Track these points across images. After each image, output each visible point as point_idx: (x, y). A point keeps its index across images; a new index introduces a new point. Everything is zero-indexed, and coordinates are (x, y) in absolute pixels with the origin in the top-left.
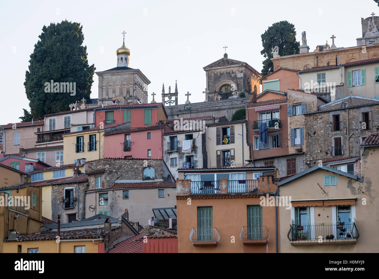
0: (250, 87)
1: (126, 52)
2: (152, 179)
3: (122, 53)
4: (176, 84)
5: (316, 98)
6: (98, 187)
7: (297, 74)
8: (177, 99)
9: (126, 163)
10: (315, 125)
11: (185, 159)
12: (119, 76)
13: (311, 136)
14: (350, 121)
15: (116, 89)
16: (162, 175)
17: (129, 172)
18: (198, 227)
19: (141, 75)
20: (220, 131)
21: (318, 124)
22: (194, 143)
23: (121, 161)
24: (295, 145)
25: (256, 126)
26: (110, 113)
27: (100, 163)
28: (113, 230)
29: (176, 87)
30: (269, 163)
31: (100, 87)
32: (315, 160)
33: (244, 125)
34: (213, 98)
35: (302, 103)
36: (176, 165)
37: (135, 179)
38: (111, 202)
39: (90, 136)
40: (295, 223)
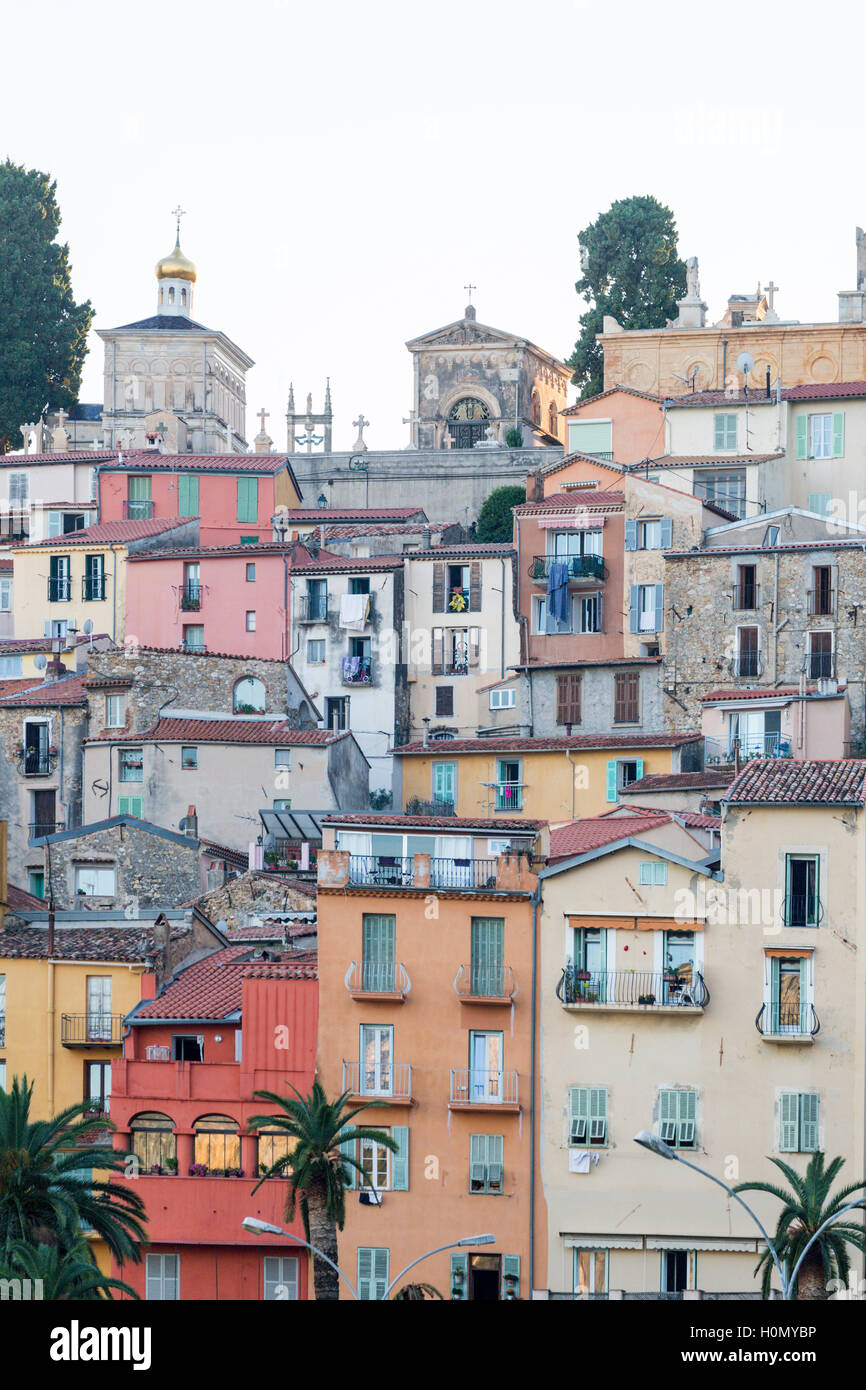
0: (537, 409)
1: (184, 273)
2: (258, 713)
3: (173, 275)
4: (328, 389)
5: (701, 508)
6: (115, 723)
7: (661, 409)
8: (328, 433)
9: (190, 665)
10: (692, 588)
11: (346, 647)
12: (164, 348)
13: (680, 617)
14: (781, 586)
15: (156, 387)
16: (285, 702)
17: (198, 690)
18: (363, 959)
19: (228, 346)
20: (442, 573)
21: (701, 587)
22: (372, 603)
23: (175, 657)
24: (640, 631)
25: (538, 570)
26: (141, 479)
27: (120, 658)
28: (174, 939)
29: (328, 396)
30: (569, 679)
31: (108, 376)
32: (689, 683)
33: (509, 562)
34: (432, 435)
35: (662, 516)
36: (324, 661)
37: (213, 709)
38: (150, 776)
39: (89, 558)
40: (576, 962)
